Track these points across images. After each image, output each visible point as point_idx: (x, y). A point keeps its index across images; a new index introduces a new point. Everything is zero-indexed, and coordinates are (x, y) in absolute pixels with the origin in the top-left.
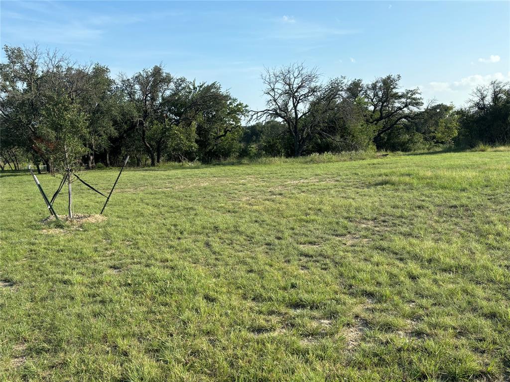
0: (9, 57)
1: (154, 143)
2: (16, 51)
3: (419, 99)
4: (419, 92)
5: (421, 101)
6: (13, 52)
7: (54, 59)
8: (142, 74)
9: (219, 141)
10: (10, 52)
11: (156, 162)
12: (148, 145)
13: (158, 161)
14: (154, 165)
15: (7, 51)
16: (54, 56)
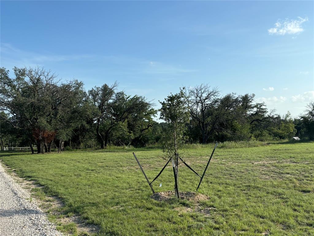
0: (17, 75)
1: (104, 134)
2: (22, 71)
3: (265, 109)
4: (265, 104)
5: (266, 110)
6: (20, 72)
7: (47, 76)
8: (94, 89)
9: (143, 132)
10: (17, 72)
11: (104, 146)
12: (100, 135)
13: (106, 146)
14: (103, 148)
15: (16, 71)
16: (48, 75)
